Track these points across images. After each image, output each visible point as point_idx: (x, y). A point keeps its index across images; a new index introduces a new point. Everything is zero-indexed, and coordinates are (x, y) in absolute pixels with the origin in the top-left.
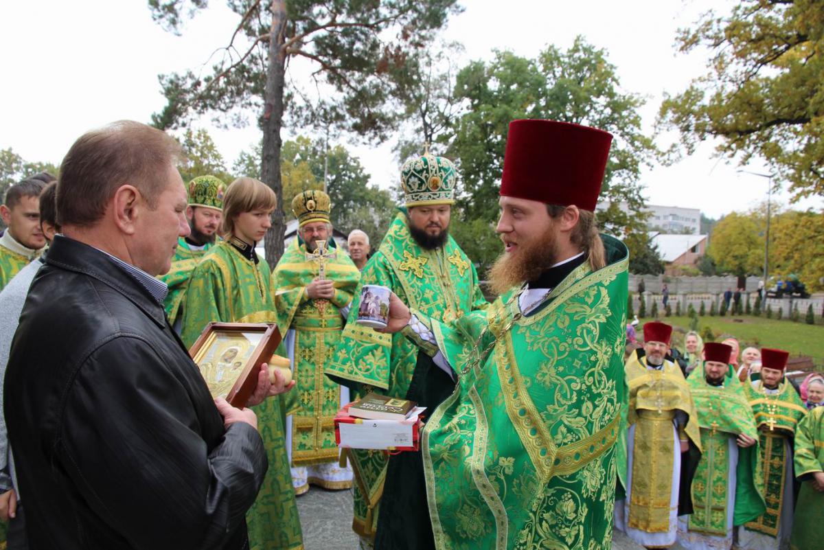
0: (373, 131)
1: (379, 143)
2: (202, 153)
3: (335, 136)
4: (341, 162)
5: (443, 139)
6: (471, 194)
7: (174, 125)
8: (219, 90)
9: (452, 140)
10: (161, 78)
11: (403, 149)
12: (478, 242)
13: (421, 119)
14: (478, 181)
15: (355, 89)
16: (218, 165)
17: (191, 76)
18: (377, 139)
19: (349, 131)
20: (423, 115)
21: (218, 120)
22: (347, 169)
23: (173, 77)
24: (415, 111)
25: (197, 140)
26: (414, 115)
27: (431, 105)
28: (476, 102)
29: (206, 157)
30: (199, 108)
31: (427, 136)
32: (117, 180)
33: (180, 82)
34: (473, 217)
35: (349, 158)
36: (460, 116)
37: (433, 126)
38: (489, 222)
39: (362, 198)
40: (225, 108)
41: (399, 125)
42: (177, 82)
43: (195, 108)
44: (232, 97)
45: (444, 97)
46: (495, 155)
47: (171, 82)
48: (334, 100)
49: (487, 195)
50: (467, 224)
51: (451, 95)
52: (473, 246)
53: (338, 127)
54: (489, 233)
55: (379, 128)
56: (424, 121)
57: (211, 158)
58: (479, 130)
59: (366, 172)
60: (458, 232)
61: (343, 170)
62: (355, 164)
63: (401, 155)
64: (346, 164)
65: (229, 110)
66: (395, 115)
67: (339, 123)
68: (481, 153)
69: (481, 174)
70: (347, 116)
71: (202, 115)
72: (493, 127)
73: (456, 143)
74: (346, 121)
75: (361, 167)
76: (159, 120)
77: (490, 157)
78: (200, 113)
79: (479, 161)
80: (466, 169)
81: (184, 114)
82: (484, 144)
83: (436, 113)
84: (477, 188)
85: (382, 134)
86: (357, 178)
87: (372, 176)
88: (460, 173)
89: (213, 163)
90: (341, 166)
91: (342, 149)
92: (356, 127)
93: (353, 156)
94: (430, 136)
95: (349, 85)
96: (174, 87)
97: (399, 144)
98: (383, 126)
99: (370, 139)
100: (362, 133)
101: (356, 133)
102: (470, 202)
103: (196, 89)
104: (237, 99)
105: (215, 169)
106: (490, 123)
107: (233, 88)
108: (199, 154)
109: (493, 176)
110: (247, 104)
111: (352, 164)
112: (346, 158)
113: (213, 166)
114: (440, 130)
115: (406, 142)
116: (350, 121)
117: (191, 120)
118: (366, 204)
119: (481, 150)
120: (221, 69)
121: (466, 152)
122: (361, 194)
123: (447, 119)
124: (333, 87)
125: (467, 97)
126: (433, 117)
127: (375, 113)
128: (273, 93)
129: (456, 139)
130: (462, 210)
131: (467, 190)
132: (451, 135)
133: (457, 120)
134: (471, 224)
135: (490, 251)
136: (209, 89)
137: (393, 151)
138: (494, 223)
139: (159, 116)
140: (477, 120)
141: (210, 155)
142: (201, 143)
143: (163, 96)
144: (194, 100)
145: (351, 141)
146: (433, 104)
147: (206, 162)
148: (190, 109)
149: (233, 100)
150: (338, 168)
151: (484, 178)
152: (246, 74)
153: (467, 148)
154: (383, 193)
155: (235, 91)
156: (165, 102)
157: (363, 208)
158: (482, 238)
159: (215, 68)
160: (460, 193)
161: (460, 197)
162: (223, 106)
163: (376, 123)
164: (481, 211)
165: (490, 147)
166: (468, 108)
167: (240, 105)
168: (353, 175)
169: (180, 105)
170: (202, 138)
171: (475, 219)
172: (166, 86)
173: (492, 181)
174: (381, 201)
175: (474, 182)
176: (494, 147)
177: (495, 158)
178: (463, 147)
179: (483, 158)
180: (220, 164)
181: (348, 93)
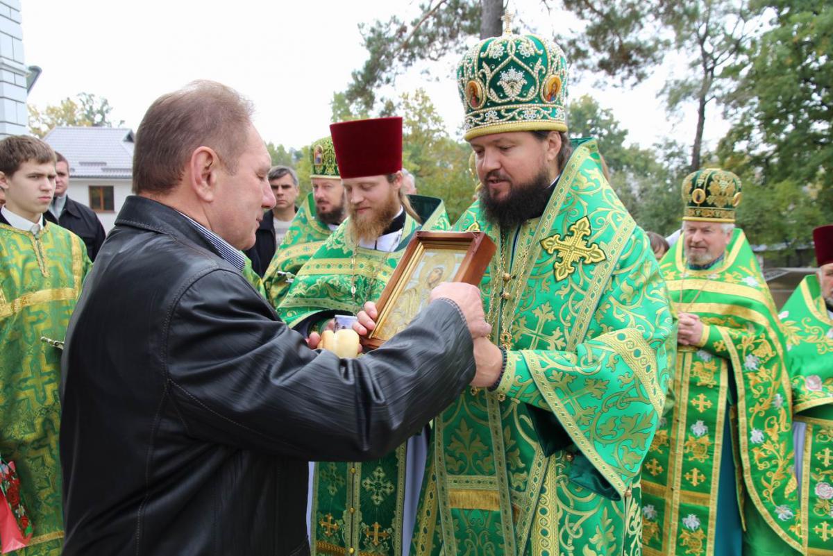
0: (627, 68)
1: (635, 84)
2: (420, 116)
3: (575, 80)
4: (588, 116)
5: (732, 72)
6: (773, 147)
7: (378, 82)
8: (427, 35)
9: (744, 72)
10: (361, 26)
11: (672, 92)
12: (784, 213)
13: (699, 47)
14: (784, 126)
15: (600, 13)
16: (438, 130)
17: (394, 20)
18: (633, 79)
19: (593, 70)
20: (701, 41)
21: (427, 72)
22: (596, 125)
23: (375, 26)
24: (688, 37)
25: (414, 101)
26: (688, 43)
27: (713, 26)
28: (786, 11)
29: (425, 121)
30: (406, 60)
31: (707, 71)
32: (193, 141)
33: (383, 30)
34: (776, 177)
35: (599, 111)
36: (758, 37)
37: (716, 56)
38: (803, 183)
39: (617, 161)
40: (436, 57)
41: (663, 56)
42: (379, 29)
43: (401, 59)
44: (444, 42)
45: (734, 12)
46: (814, 87)
47: (373, 30)
48: (572, 32)
49: (799, 145)
50: (767, 189)
51: (745, 7)
52: (775, 219)
53: (579, 67)
54: (802, 200)
55: (636, 63)
56: (703, 49)
57: (430, 122)
58: (788, 52)
59: (621, 128)
60: (752, 200)
61: (592, 126)
62: (608, 118)
63: (669, 100)
64: (594, 118)
65: (441, 58)
66: (657, 41)
67: (580, 62)
68: (791, 85)
69: (791, 117)
70: (591, 51)
71: (409, 68)
72: (813, 45)
73: (749, 76)
74: (589, 57)
75: (615, 120)
76: (360, 78)
77: (806, 90)
78: (407, 65)
79: (787, 97)
80: (765, 111)
81: (388, 69)
82: (797, 73)
83: (722, 36)
84: (783, 137)
85: (640, 71)
86: (610, 135)
87: (629, 132)
88: (757, 118)
89: (433, 127)
90: (589, 122)
91: (590, 99)
92: (603, 65)
93: (604, 108)
94: (712, 69)
95: (593, 10)
96: (376, 37)
97: (666, 86)
98: (641, 60)
99: (623, 79)
100: (611, 72)
101: (603, 72)
102: (771, 157)
103: (401, 36)
104: (451, 44)
105: (436, 134)
106: (807, 39)
107: (445, 30)
108: (417, 118)
109: (810, 118)
110: (462, 48)
111: (604, 117)
112: (595, 111)
113: (434, 132)
114: (729, 60)
115: (676, 82)
116: (595, 57)
117: (397, 74)
118: (622, 168)
119: (792, 81)
120: (429, 8)
121: (767, 86)
122: (615, 156)
123: (738, 43)
124: (572, 14)
125: (770, 6)
126: (716, 43)
127: (629, 43)
128: (491, 28)
129: (751, 71)
130: (759, 169)
131: (766, 141)
132: (743, 65)
133: (754, 43)
134: (772, 188)
135: (803, 225)
136: (416, 34)
137: (658, 96)
138: (810, 185)
139: (359, 73)
140: (785, 38)
141: (429, 119)
142: (419, 105)
143: (364, 48)
144: (399, 49)
145: (596, 84)
146: (717, 25)
147: (425, 127)
148: (396, 61)
149: (445, 45)
150: (585, 124)
151: (794, 122)
152: (460, 11)
153: (769, 81)
154: (646, 153)
155: (448, 34)
156: (367, 56)
157: (618, 173)
158: (791, 207)
159: (422, 7)
160: (756, 146)
161: (756, 152)
162: (434, 54)
163: (630, 57)
164: (789, 169)
165: (806, 75)
166: (771, 23)
167: (453, 50)
168: (605, 132)
169: (383, 57)
170: (420, 99)
171: (780, 181)
172: (367, 37)
173: (808, 125)
174: (642, 164)
175: (779, 129)
176: (813, 75)
177: (815, 91)
178: (761, 80)
179: (793, 92)
180: (441, 128)
181: (592, 20)
